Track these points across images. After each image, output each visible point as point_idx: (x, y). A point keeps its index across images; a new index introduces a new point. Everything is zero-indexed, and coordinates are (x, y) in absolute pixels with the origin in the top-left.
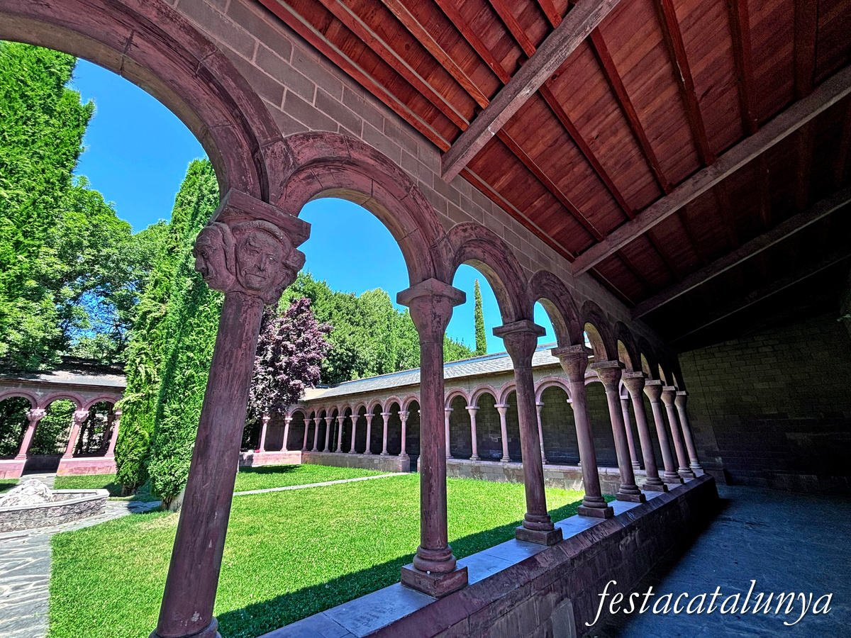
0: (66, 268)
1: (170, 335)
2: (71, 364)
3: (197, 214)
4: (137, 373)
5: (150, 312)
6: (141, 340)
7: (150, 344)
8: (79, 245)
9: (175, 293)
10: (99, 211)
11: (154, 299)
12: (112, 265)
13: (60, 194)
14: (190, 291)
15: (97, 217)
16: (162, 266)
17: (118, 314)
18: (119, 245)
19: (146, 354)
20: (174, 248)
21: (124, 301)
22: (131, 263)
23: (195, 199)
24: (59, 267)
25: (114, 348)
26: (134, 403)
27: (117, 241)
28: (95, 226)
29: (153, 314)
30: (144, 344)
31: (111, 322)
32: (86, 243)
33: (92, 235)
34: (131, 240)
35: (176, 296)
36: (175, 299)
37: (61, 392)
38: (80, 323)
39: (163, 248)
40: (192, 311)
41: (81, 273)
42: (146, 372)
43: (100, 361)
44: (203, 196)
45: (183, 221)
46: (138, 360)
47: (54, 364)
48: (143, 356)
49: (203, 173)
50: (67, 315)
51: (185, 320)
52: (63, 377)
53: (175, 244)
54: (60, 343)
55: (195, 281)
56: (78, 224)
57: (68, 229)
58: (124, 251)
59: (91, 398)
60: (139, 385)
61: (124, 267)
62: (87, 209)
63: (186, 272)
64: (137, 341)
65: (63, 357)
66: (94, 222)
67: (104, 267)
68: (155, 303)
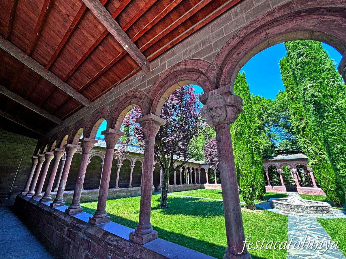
0: (262, 122)
1: (317, 132)
2: (280, 152)
3: (296, 78)
4: (308, 151)
5: (299, 126)
6: (302, 138)
7: (307, 138)
8: (261, 113)
9: (307, 113)
10: (260, 100)
11: (297, 120)
12: (273, 115)
13: (251, 102)
14: (314, 110)
15: (261, 103)
16: (292, 106)
17: (285, 131)
18: (272, 107)
19: (308, 143)
20: (293, 97)
21: (284, 125)
22: (279, 111)
23: (291, 73)
24: (260, 123)
25: (291, 144)
26: (315, 164)
27: (271, 106)
28: (262, 106)
29: (301, 126)
30: (305, 139)
31: (284, 135)
32: (263, 112)
33: (263, 109)
34: (274, 104)
35: (309, 114)
36: (309, 116)
37: (283, 163)
38: (275, 138)
39: (288, 100)
40: (322, 118)
41: (266, 122)
42: (313, 150)
43: (288, 149)
44: (294, 69)
45: (290, 85)
46: (306, 146)
47: (276, 154)
48: (307, 144)
49: (288, 62)
50: (270, 136)
51: (321, 123)
52: (280, 157)
53: (292, 95)
54: (273, 146)
55: (314, 104)
56: (258, 108)
57: (257, 110)
58: (275, 108)
59: (294, 163)
60: (313, 156)
61: (278, 114)
62: (257, 102)
63: (307, 103)
64: (301, 139)
65: (277, 151)
66: (261, 104)
67: (271, 117)
68: (298, 121)
